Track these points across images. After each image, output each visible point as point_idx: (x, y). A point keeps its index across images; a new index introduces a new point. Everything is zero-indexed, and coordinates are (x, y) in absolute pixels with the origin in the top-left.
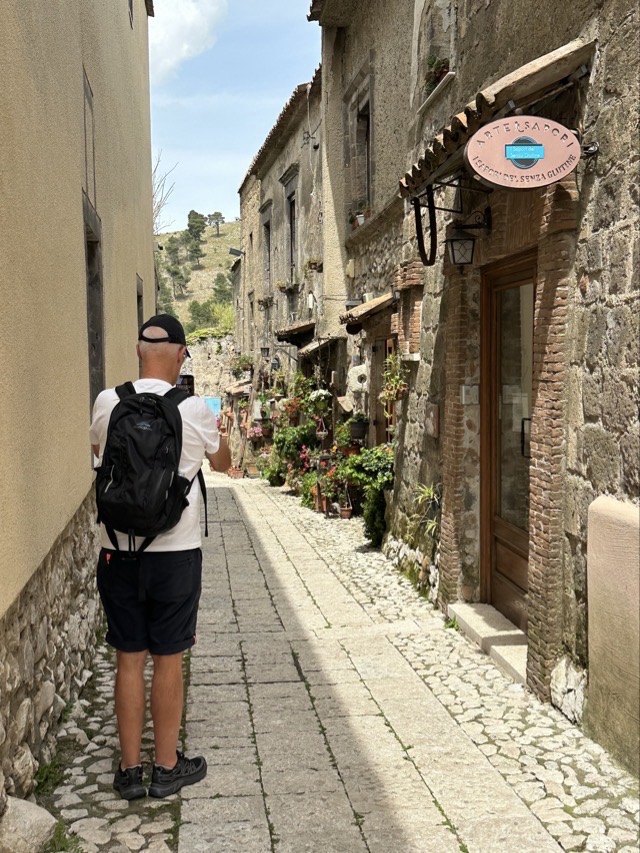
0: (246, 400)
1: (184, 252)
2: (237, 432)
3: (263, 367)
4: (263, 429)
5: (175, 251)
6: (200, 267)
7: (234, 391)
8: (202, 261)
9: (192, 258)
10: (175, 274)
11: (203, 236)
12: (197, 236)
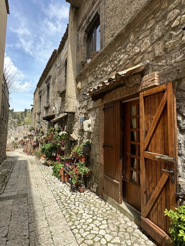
0: (32, 136)
1: (24, 114)
2: (30, 144)
3: (37, 128)
4: (36, 143)
5: (22, 114)
6: (26, 117)
7: (29, 134)
8: (26, 116)
9: (25, 115)
10: (22, 117)
11: (27, 112)
12: (26, 112)
